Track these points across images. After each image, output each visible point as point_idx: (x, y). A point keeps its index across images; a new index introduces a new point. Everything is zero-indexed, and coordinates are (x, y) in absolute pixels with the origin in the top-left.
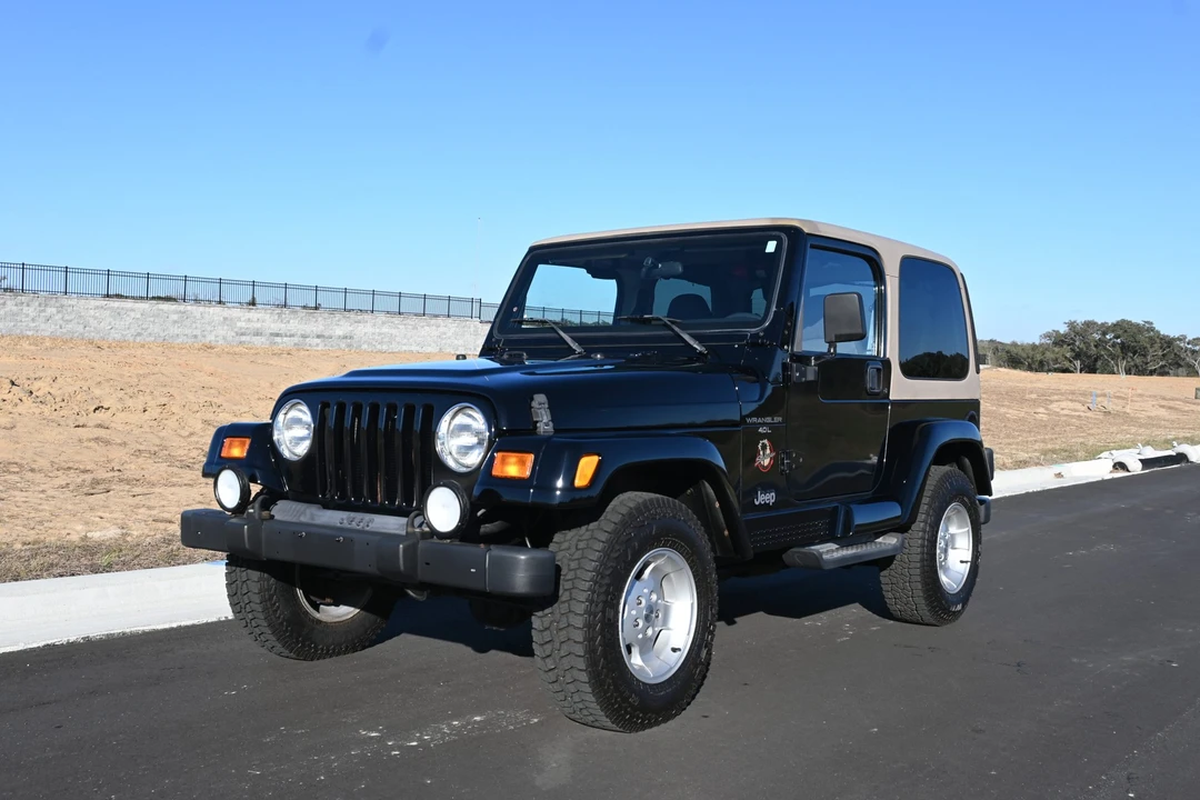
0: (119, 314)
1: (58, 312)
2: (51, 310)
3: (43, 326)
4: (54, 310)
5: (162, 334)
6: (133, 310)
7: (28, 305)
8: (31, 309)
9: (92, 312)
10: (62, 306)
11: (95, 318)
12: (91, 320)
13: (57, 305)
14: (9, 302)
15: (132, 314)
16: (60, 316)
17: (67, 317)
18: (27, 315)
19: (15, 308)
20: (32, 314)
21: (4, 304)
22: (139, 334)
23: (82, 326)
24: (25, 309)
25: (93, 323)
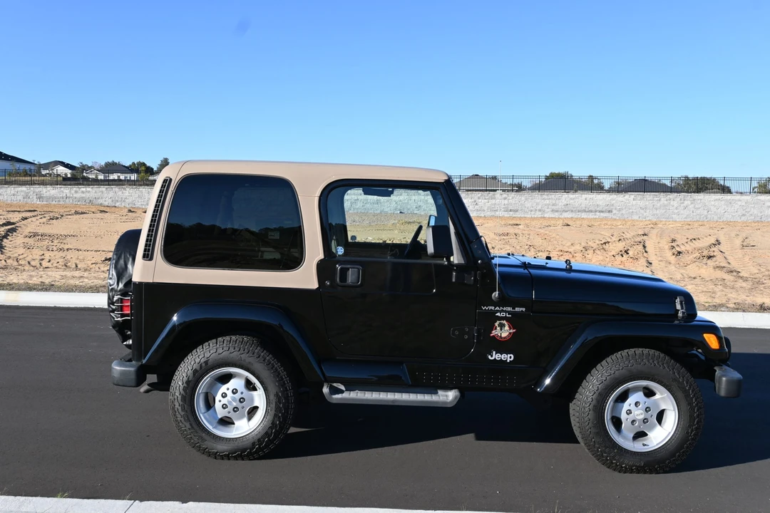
0: (730, 203)
1: (692, 203)
2: (686, 202)
3: (682, 212)
4: (689, 202)
5: (760, 215)
6: (740, 200)
7: (674, 200)
8: (675, 202)
9: (713, 203)
10: (694, 200)
11: (715, 206)
12: (712, 208)
13: (691, 199)
14: (662, 199)
15: (739, 203)
16: (693, 205)
17: (697, 206)
18: (673, 206)
19: (666, 202)
20: (676, 205)
21: (660, 200)
22: (744, 215)
23: (706, 211)
24: (672, 203)
25: (713, 209)
